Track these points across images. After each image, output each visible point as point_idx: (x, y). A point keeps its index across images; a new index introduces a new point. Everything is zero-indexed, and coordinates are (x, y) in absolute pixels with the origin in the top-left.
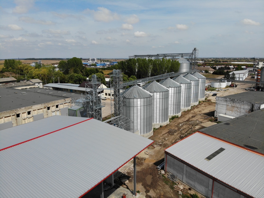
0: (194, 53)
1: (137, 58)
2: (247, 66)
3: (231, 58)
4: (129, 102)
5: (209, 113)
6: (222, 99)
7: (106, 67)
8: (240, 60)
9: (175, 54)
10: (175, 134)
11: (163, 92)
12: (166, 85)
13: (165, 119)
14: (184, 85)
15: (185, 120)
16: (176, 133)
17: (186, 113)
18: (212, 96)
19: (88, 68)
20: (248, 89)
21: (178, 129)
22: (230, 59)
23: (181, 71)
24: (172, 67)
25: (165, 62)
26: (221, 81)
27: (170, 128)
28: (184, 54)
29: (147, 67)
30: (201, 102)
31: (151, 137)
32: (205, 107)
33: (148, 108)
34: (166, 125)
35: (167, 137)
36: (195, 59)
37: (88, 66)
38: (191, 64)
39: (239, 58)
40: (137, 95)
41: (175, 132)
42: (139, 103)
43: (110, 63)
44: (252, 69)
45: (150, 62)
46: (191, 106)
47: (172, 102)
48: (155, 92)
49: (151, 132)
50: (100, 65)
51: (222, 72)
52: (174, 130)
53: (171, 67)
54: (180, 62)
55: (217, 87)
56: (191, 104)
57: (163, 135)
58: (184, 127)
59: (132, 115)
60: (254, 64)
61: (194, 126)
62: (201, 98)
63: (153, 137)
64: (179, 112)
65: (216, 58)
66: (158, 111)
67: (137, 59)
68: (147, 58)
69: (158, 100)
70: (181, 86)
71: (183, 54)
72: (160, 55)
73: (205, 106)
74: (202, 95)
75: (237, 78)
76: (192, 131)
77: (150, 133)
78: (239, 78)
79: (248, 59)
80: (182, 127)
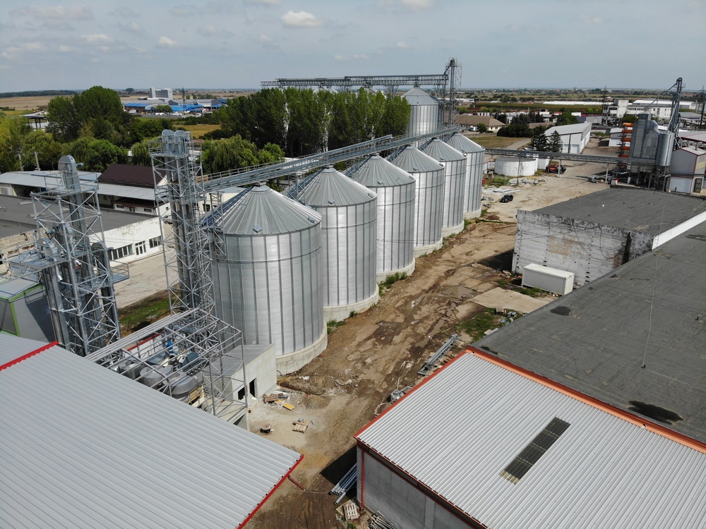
0: (450, 76)
1: (286, 87)
2: (586, 112)
3: (542, 91)
4: (237, 249)
5: (496, 257)
6: (537, 217)
7: (200, 115)
8: (564, 95)
9: (397, 79)
10: (397, 339)
11: (356, 205)
12: (367, 178)
13: (367, 288)
14: (423, 175)
15: (426, 287)
16: (398, 334)
17: (429, 260)
18: (501, 201)
19: (145, 118)
20: (595, 178)
21: (405, 319)
22: (538, 91)
23: (414, 133)
24: (388, 115)
25: (367, 100)
26: (521, 156)
27: (381, 317)
28: (422, 76)
29: (317, 117)
30: (470, 223)
31: (320, 356)
32: (482, 240)
33: (306, 263)
34: (370, 309)
35: (372, 353)
36: (453, 93)
37: (145, 111)
38: (441, 107)
39: (561, 91)
40: (265, 220)
41: (398, 329)
42: (273, 249)
43: (213, 103)
44: (598, 119)
45: (324, 100)
46: (444, 239)
47: (388, 231)
48: (330, 205)
49: (320, 339)
50: (182, 109)
51: (523, 130)
52: (394, 325)
53: (386, 118)
54: (411, 101)
55: (511, 175)
56: (443, 230)
57: (359, 345)
58: (425, 310)
59: (249, 291)
60: (605, 107)
61: (453, 305)
62: (470, 210)
63: (326, 358)
64: (409, 261)
65: (504, 91)
66: (343, 267)
67: (286, 92)
68: (316, 89)
69: (342, 232)
70: (414, 182)
71: (420, 78)
72: (354, 79)
73: (482, 234)
74: (475, 202)
75: (564, 148)
76: (446, 325)
77: (317, 345)
78: (569, 145)
79: (583, 92)
80: (418, 312)
